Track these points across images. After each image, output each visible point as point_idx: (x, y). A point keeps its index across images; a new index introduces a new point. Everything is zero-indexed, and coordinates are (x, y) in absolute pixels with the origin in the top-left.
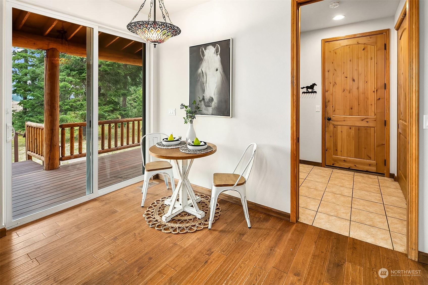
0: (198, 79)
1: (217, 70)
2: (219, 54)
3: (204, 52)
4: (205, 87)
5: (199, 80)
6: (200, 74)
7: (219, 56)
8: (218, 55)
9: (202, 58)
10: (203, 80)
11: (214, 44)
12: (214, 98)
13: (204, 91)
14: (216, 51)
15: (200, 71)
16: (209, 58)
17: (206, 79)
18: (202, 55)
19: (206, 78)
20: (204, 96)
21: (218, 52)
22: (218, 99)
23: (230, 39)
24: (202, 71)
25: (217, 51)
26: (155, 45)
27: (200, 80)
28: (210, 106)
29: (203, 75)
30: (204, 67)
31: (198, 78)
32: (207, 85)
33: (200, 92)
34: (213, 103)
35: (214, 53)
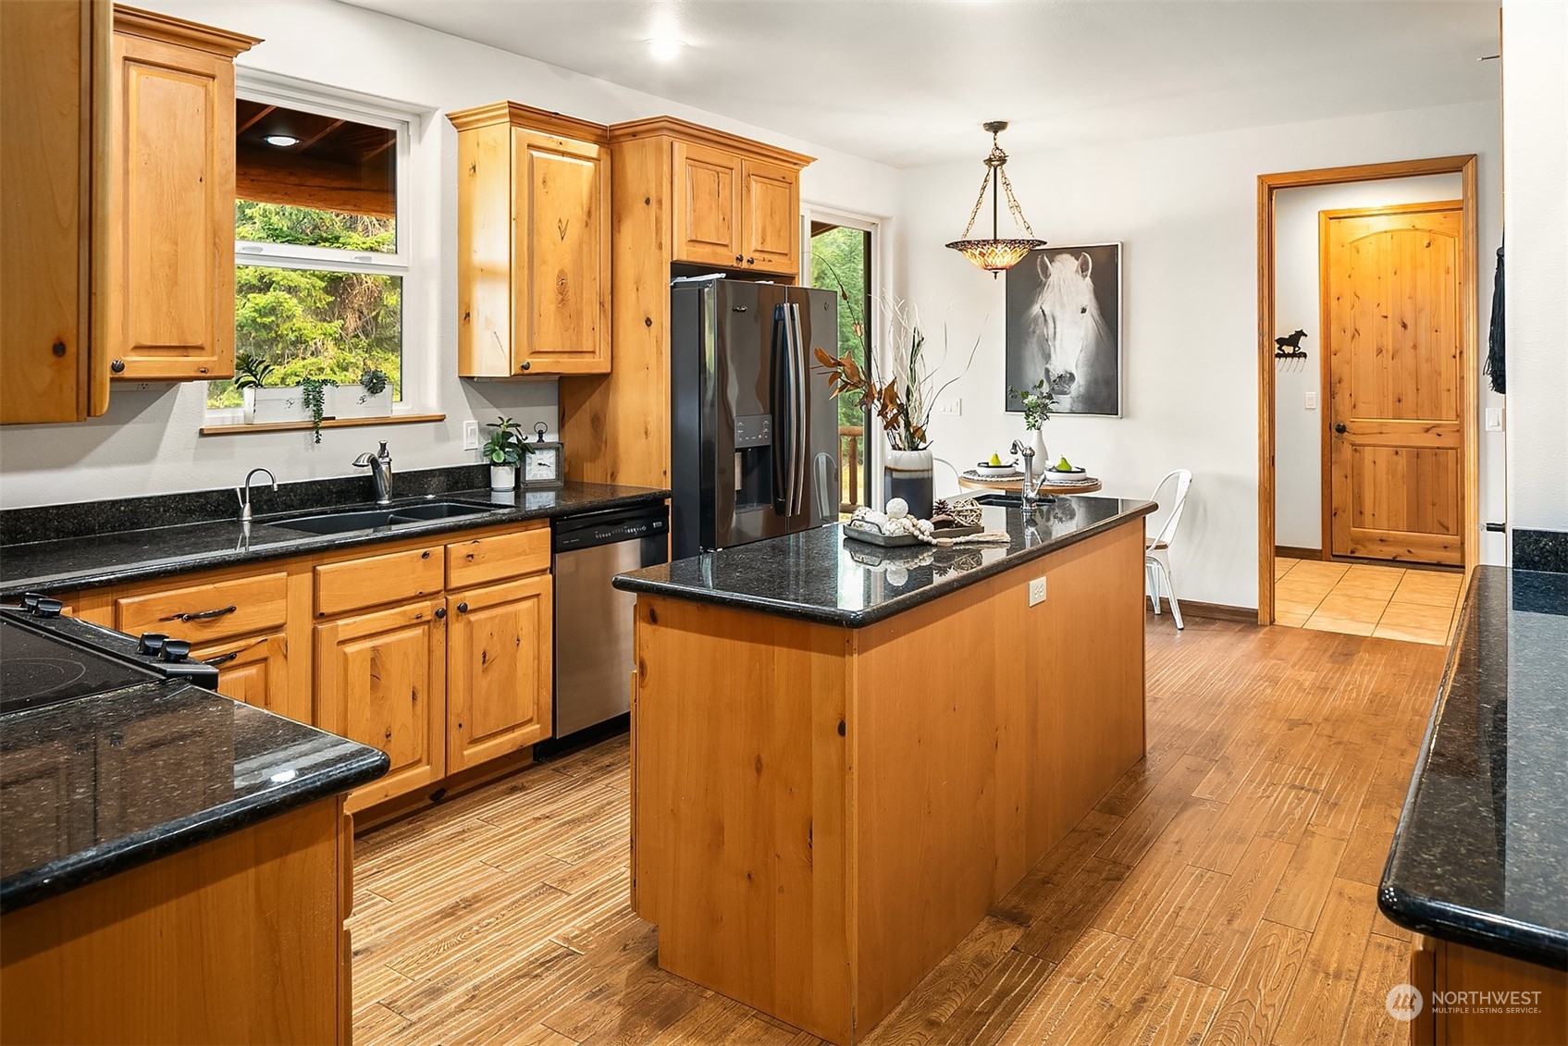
0: (1031, 330)
1: (1084, 311)
2: (1089, 274)
3: (1047, 267)
4: (1052, 349)
5: (1034, 332)
6: (1036, 318)
7: (1088, 279)
8: (1086, 276)
9: (1044, 280)
10: (1045, 333)
11: (1075, 252)
12: (1075, 375)
13: (1047, 357)
14: (1081, 268)
15: (1036, 309)
16: (1062, 281)
17: (1053, 330)
18: (1043, 273)
19: (1055, 328)
20: (1047, 371)
21: (1087, 270)
22: (1088, 377)
23: (1117, 246)
24: (1043, 311)
25: (1084, 268)
26: (996, 273)
27: (1038, 332)
28: (1065, 393)
29: (1045, 320)
30: (1046, 302)
31: (1032, 326)
32: (1058, 343)
33: (1039, 358)
34: (1074, 386)
35: (1077, 271)
